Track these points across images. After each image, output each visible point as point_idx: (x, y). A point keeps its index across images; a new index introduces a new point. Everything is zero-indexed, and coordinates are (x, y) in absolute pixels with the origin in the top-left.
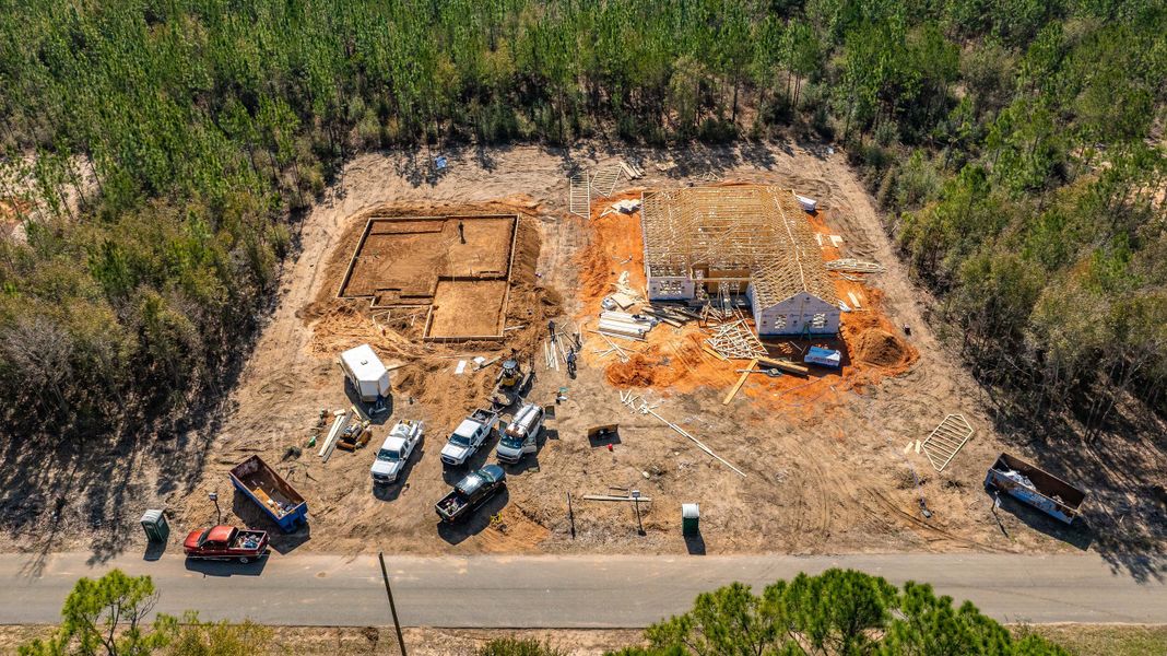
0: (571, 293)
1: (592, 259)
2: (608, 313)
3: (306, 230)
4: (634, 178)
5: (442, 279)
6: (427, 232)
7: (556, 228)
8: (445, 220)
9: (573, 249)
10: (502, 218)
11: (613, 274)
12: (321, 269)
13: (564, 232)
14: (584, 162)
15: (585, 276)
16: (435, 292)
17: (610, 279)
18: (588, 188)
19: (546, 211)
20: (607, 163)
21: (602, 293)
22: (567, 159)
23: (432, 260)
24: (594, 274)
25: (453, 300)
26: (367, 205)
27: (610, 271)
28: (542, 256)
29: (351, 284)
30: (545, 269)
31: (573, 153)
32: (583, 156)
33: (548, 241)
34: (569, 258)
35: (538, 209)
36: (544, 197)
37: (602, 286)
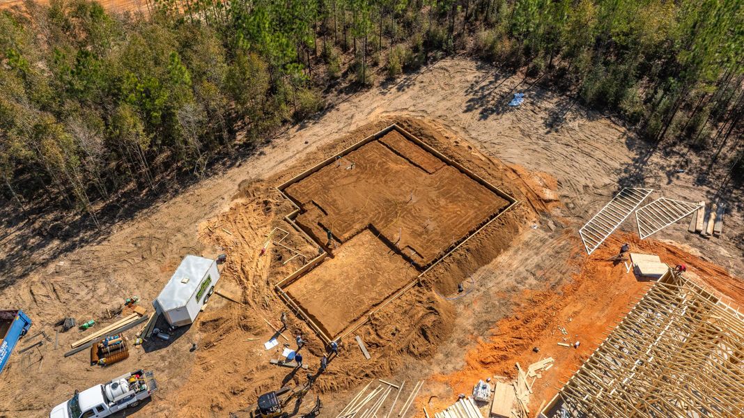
0: (469, 338)
1: (536, 310)
2: (469, 404)
3: (343, 106)
4: (698, 232)
5: (371, 227)
6: (420, 167)
7: (543, 241)
8: (449, 164)
9: (532, 281)
10: (499, 194)
11: (535, 350)
12: (308, 150)
13: (547, 251)
14: (656, 177)
15: (506, 326)
16: (347, 240)
17: (526, 355)
18: (632, 211)
19: (556, 212)
20: (686, 193)
21: (497, 367)
22: (640, 161)
23: (388, 201)
24: (516, 334)
25: (351, 259)
26: (412, 108)
27: (536, 344)
28: (489, 266)
29: (303, 182)
30: (476, 285)
31: (656, 158)
32: (662, 168)
33: (516, 252)
34: (514, 289)
35: (550, 206)
36: (573, 195)
37: (504, 358)
